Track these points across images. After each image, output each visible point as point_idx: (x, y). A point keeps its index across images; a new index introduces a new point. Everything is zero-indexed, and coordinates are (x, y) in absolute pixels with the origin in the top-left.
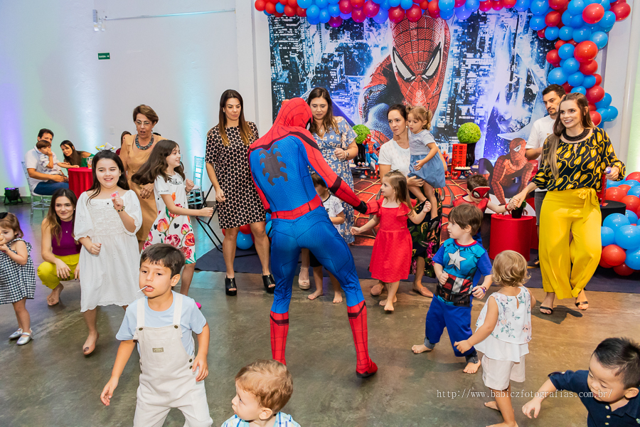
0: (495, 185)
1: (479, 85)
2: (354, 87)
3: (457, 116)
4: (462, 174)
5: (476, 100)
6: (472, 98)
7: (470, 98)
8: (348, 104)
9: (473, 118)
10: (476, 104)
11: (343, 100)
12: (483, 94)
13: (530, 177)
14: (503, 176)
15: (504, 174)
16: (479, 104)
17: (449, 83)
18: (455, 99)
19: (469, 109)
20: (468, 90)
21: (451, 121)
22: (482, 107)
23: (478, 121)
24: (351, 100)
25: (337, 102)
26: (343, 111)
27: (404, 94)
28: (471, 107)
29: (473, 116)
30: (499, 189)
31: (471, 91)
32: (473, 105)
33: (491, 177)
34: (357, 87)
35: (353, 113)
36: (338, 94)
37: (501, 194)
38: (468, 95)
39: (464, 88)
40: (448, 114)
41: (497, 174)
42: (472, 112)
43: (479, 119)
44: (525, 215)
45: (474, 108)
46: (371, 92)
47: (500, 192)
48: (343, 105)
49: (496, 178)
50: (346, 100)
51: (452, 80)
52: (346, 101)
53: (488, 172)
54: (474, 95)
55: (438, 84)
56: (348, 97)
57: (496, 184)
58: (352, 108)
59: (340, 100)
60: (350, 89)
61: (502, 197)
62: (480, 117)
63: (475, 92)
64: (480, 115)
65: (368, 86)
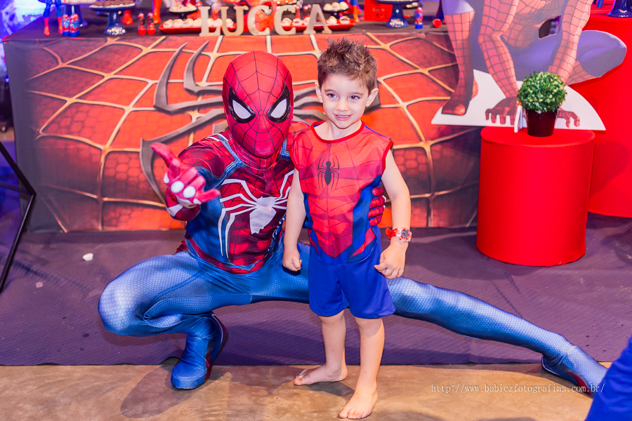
0: (490, 45)
4: (395, 16)
13: (586, 17)
14: (511, 19)
15: (514, 11)
30: (499, 55)
33: (477, 23)
37: (506, 70)
41: (494, 13)
44: (572, 127)
47: (502, 63)
49: (492, 23)
53: (468, 9)
57: (493, 41)
61: (508, 78)
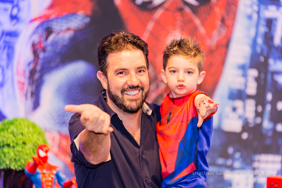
3: (274, 103)
17: (250, 17)
18: (266, 59)
21: (258, 114)
40: (250, 97)
46: (49, 31)
51: (258, 13)
65: (40, 18)
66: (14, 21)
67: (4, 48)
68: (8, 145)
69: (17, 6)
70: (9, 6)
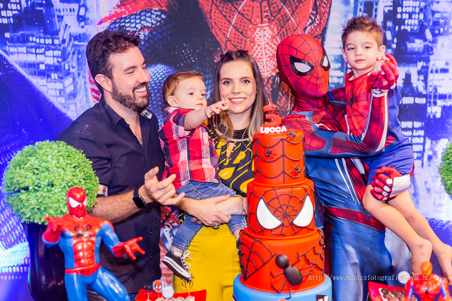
1: (435, 7)
2: (70, 20)
5: (428, 50)
6: (417, 45)
7: (410, 46)
8: (57, 69)
9: (423, 101)
10: (427, 60)
11: (41, 58)
12: (446, 33)
16: (436, 62)
19: (408, 77)
20: (402, 22)
22: (445, 71)
23: (435, 111)
24: (64, 57)
25: (25, 65)
26: (43, 90)
27: (220, 37)
28: (413, 70)
29: (420, 95)
31: (411, 24)
32: (420, 64)
34: (81, 19)
35: (73, 95)
36: (24, 40)
38: (404, 37)
39: (390, 16)
42: (417, 83)
43: (440, 103)
45: (424, 72)
48: (42, 74)
50: (50, 59)
52: (50, 61)
54: (420, 35)
55: (315, 7)
56: (55, 48)
58: (69, 81)
59: (31, 58)
60: (60, 26)
62: (443, 97)
63: (422, 27)
64: (441, 91)
65: (110, 18)
66: (82, 24)
67: (74, 53)
68: (26, 189)
69: (84, 6)
70: (75, 6)
